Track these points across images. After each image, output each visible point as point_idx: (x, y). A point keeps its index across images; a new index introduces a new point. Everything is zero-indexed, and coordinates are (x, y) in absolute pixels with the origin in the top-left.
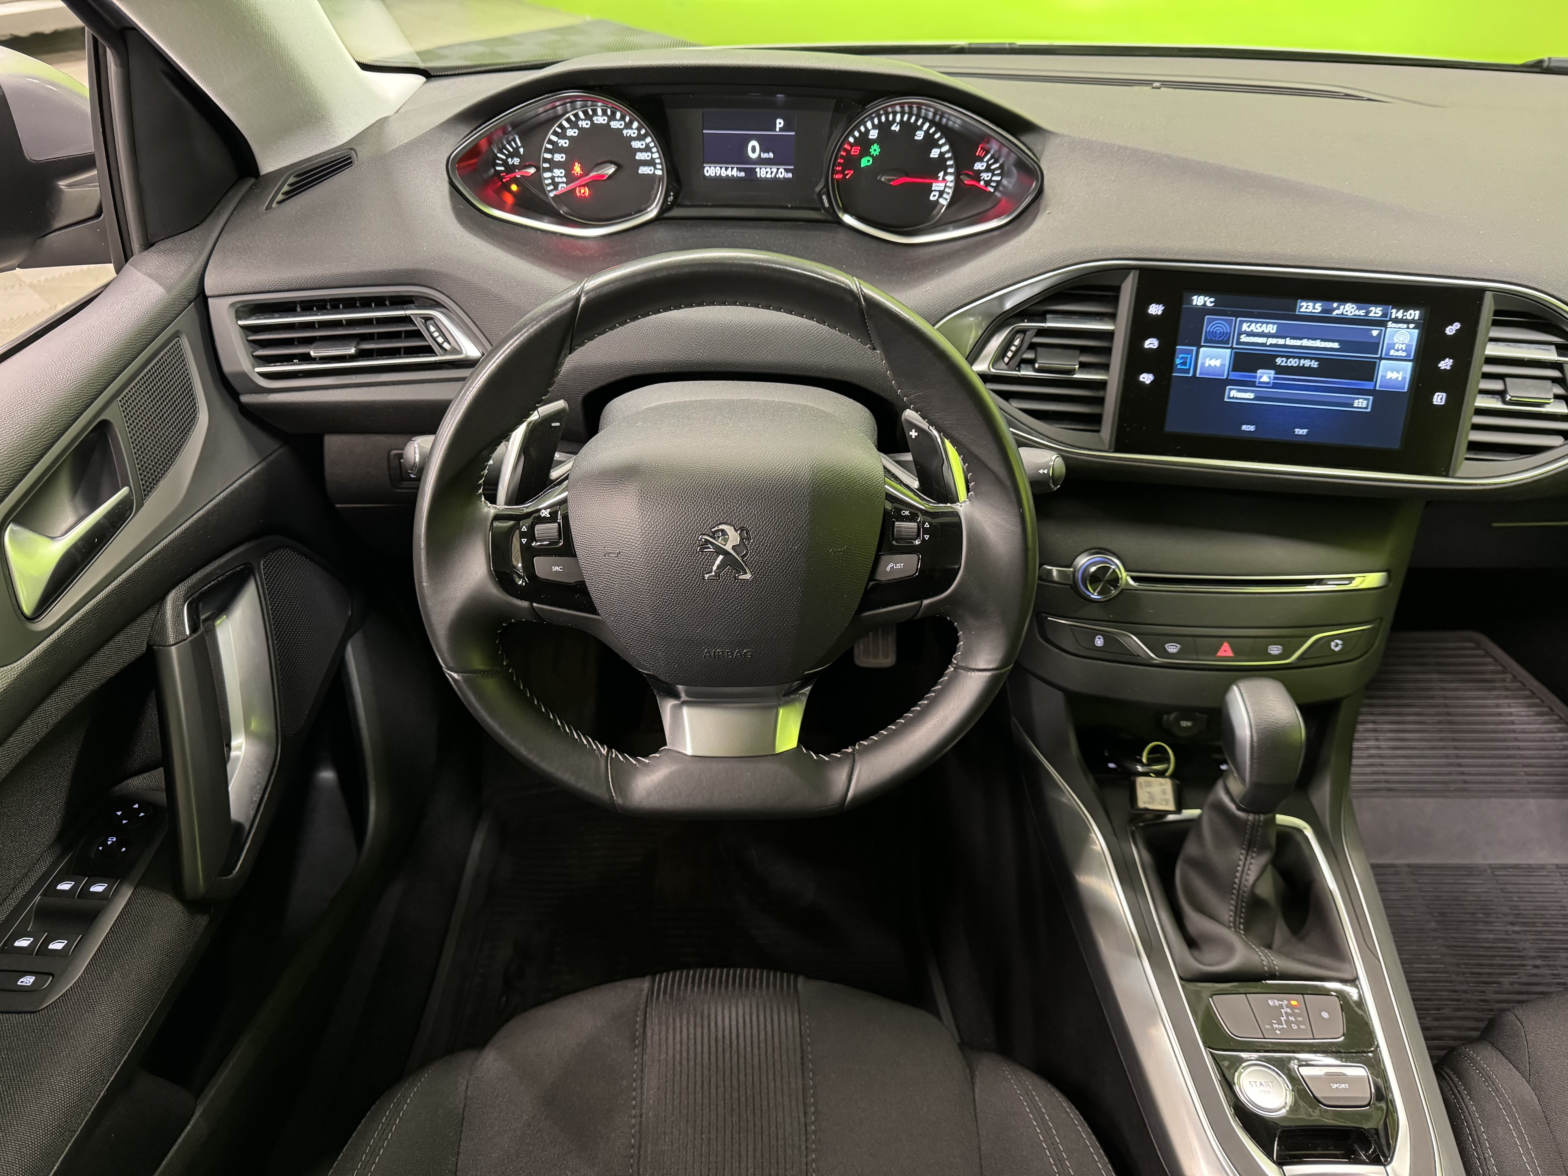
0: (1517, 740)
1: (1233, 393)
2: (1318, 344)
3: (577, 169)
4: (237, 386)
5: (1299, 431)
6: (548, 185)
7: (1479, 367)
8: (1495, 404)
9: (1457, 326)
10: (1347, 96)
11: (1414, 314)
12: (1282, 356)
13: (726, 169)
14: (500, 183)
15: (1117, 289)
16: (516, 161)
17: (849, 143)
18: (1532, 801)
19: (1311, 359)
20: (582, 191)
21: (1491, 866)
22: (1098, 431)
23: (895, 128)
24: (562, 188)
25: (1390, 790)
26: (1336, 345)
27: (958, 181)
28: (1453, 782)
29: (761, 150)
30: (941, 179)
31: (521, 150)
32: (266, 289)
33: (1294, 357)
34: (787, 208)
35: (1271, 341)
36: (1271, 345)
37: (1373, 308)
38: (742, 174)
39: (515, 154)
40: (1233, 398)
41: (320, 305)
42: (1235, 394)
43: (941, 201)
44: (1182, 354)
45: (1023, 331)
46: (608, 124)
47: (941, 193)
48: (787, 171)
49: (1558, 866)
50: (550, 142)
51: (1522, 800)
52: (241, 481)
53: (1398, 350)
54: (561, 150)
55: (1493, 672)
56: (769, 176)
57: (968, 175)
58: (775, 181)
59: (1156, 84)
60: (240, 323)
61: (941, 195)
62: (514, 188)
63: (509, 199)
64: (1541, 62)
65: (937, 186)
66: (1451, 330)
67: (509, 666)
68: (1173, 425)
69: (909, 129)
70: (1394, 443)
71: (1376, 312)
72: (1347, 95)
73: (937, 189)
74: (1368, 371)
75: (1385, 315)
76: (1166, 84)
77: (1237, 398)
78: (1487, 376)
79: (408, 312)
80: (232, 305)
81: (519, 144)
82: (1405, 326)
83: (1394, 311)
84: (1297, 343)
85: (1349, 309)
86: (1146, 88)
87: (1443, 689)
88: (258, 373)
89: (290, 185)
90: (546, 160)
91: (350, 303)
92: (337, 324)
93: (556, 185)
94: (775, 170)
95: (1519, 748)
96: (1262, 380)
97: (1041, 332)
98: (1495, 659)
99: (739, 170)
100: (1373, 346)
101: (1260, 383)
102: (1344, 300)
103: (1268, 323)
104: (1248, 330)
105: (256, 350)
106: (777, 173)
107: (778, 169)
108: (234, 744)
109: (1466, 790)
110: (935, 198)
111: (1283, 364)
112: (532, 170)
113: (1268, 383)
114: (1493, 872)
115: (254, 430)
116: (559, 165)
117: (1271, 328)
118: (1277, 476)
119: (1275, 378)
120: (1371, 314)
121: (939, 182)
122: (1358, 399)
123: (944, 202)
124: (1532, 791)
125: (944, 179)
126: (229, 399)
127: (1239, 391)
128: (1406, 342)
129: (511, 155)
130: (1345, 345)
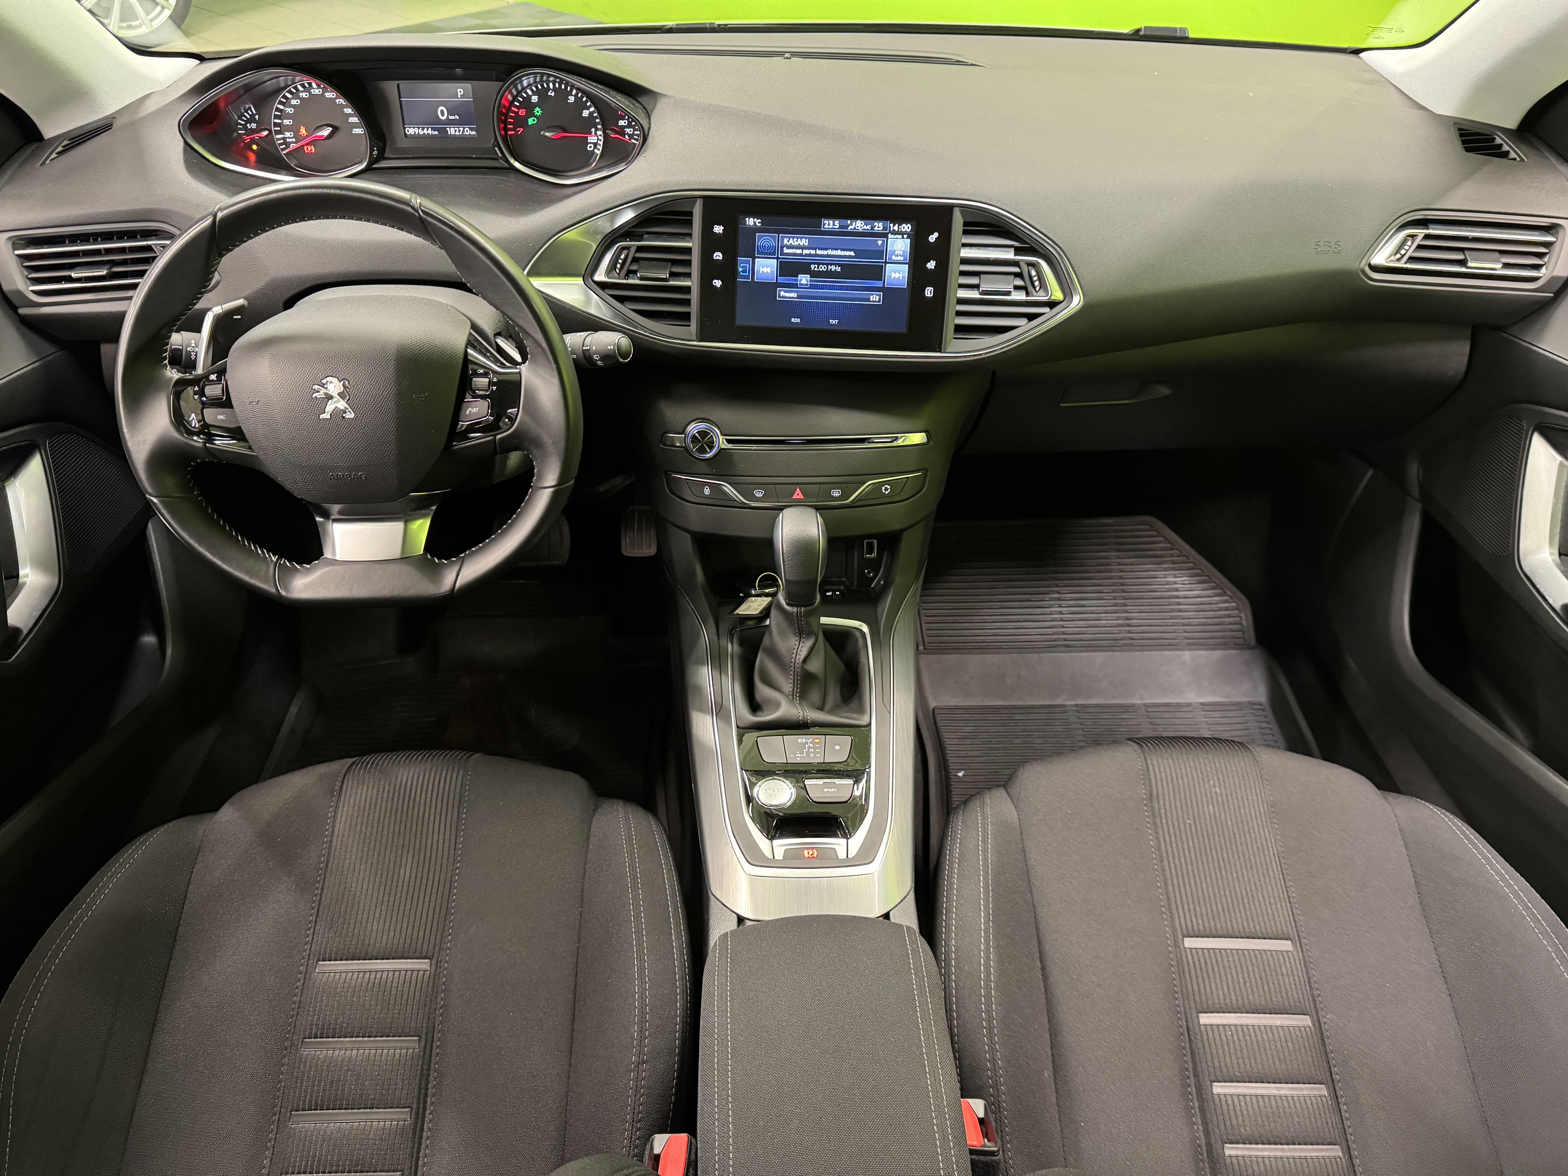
0: (1179, 604)
1: (782, 293)
2: (839, 253)
3: (303, 131)
4: (16, 302)
5: (833, 322)
6: (281, 144)
7: (955, 267)
8: (974, 294)
9: (936, 235)
10: (958, 63)
11: (907, 227)
12: (814, 264)
13: (423, 129)
14: (243, 144)
15: (691, 214)
16: (254, 126)
17: (516, 107)
18: (1187, 653)
19: (836, 265)
20: (309, 149)
21: (1145, 705)
22: (689, 326)
23: (551, 94)
24: (293, 146)
25: (1066, 646)
26: (852, 253)
27: (606, 136)
28: (1122, 639)
29: (448, 114)
30: (593, 133)
31: (257, 117)
32: (35, 226)
33: (823, 264)
34: (472, 158)
35: (806, 252)
36: (806, 255)
37: (876, 224)
38: (436, 133)
39: (251, 120)
40: (783, 297)
41: (84, 238)
42: (785, 294)
43: (596, 151)
44: (743, 264)
45: (627, 248)
46: (323, 95)
47: (595, 145)
48: (471, 129)
49: (1202, 704)
50: (278, 109)
51: (1179, 652)
52: (19, 373)
53: (897, 256)
54: (289, 116)
55: (1162, 549)
56: (457, 133)
57: (613, 130)
58: (463, 138)
59: (787, 55)
60: (17, 252)
61: (595, 147)
62: (255, 147)
63: (252, 157)
64: (1138, 31)
65: (592, 139)
66: (933, 238)
67: (199, 495)
68: (742, 319)
69: (562, 94)
70: (902, 327)
71: (879, 226)
72: (958, 61)
73: (592, 141)
74: (877, 272)
75: (885, 228)
76: (794, 54)
77: (785, 297)
78: (963, 273)
79: (149, 243)
80: (9, 238)
81: (254, 112)
82: (901, 236)
83: (892, 225)
84: (825, 252)
85: (859, 225)
86: (780, 59)
87: (1120, 564)
88: (32, 291)
89: (63, 147)
90: (276, 125)
91: (107, 236)
92: (97, 252)
93: (287, 145)
94: (462, 129)
95: (1181, 611)
96: (802, 282)
97: (640, 249)
98: (1166, 539)
99: (433, 129)
100: (880, 253)
101: (800, 284)
102: (855, 217)
103: (801, 238)
104: (789, 244)
105: (30, 274)
106: (463, 131)
107: (464, 128)
108: (22, 572)
109: (1132, 645)
110: (592, 149)
111: (816, 269)
112: (265, 133)
113: (807, 285)
114: (1146, 710)
115: (34, 337)
116: (288, 128)
117: (804, 242)
118: (818, 356)
119: (811, 281)
120: (876, 229)
121: (593, 136)
122: (873, 294)
123: (598, 152)
124: (1188, 644)
125: (596, 134)
126: (11, 312)
127: (785, 292)
128: (903, 249)
129: (249, 121)
130: (859, 253)
